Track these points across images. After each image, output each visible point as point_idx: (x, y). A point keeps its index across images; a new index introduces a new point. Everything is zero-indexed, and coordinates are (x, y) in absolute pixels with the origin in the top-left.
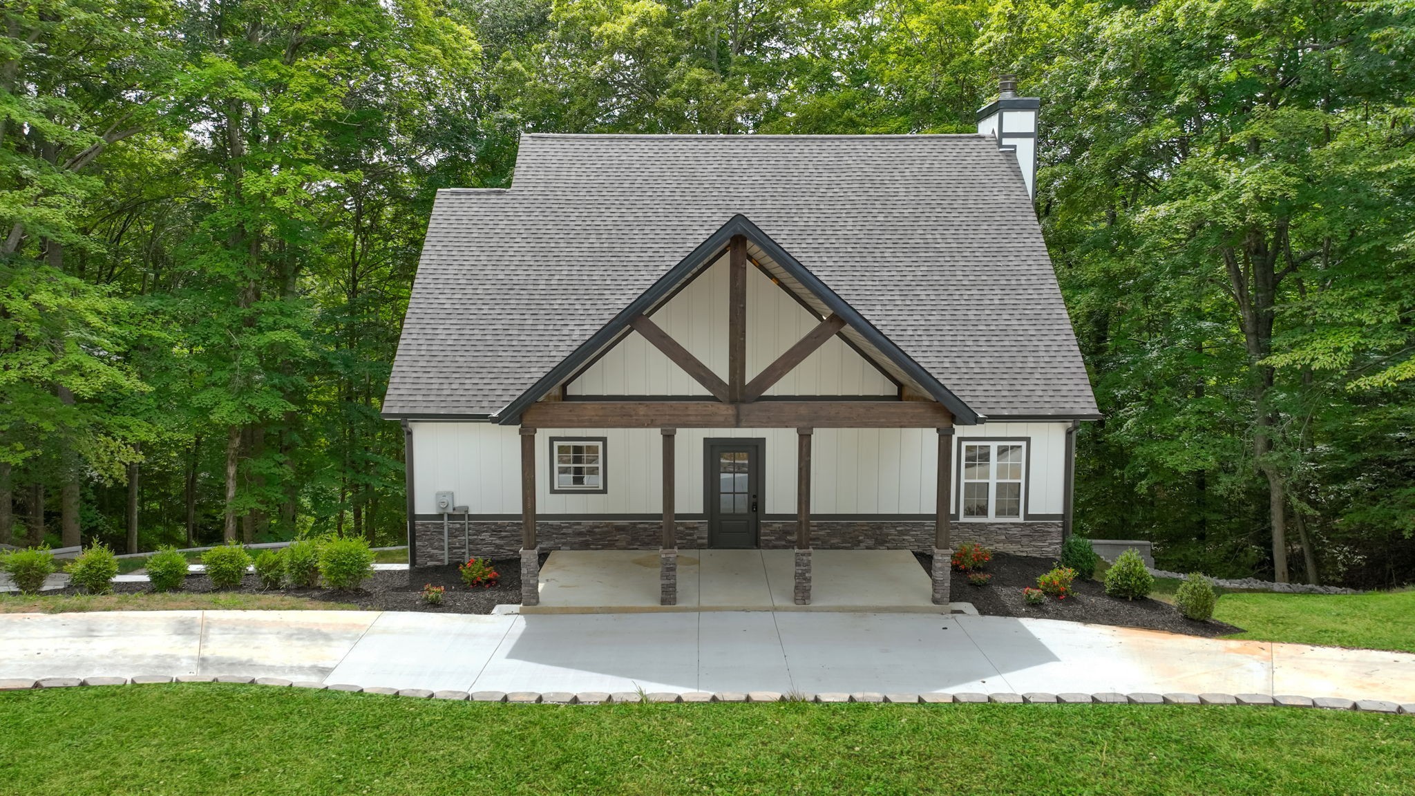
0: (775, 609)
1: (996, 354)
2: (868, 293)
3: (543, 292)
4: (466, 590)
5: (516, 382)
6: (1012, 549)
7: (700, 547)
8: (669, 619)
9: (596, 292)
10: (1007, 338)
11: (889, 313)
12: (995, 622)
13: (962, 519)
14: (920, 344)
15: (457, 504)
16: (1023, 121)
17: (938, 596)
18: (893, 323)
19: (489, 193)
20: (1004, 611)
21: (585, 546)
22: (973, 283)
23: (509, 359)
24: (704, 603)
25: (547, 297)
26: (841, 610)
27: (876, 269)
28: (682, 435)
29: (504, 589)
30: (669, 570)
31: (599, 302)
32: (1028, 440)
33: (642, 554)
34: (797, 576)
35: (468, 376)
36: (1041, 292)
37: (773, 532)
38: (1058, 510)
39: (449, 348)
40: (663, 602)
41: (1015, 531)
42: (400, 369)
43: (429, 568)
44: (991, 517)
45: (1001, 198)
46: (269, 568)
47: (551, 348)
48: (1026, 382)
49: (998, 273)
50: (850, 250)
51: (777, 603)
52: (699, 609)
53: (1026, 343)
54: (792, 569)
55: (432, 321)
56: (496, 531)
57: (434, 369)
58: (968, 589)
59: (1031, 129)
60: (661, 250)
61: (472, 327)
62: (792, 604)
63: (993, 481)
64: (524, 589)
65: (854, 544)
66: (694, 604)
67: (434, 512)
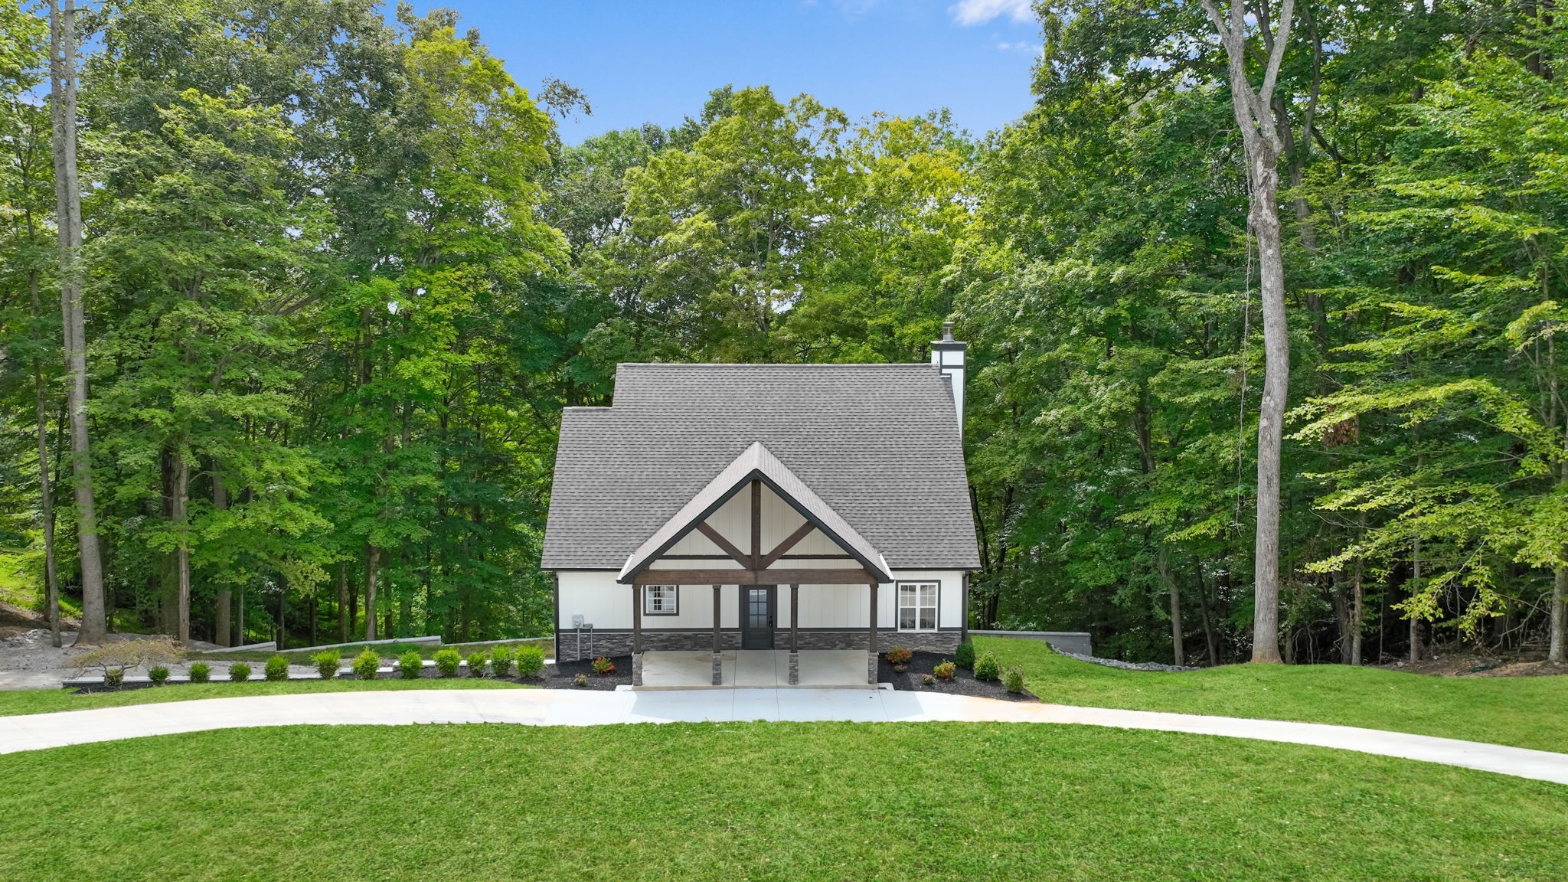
0: (778, 687)
2: (845, 484)
3: (638, 484)
4: (597, 676)
5: (623, 546)
6: (930, 649)
7: (737, 648)
8: (717, 693)
9: (671, 484)
10: (930, 516)
11: (858, 498)
12: (903, 694)
13: (900, 630)
14: (875, 518)
15: (586, 623)
16: (957, 358)
18: (860, 505)
19: (597, 410)
20: (909, 688)
21: (665, 648)
22: (912, 476)
23: (617, 531)
24: (737, 684)
25: (641, 487)
26: (815, 687)
27: (851, 467)
28: (724, 589)
29: (619, 675)
30: (717, 665)
31: (674, 491)
32: (939, 582)
33: (700, 653)
34: (791, 668)
35: (592, 542)
36: (955, 483)
37: (782, 639)
38: (959, 625)
39: (580, 524)
40: (714, 683)
41: (932, 638)
42: (550, 540)
43: (570, 662)
44: (918, 630)
45: (937, 414)
46: (476, 664)
50: (835, 453)
51: (779, 684)
52: (734, 688)
53: (941, 519)
54: (788, 664)
56: (610, 639)
58: (893, 675)
59: (961, 362)
62: (787, 684)
63: (918, 608)
64: (634, 676)
65: (833, 646)
66: (730, 684)
67: (571, 627)
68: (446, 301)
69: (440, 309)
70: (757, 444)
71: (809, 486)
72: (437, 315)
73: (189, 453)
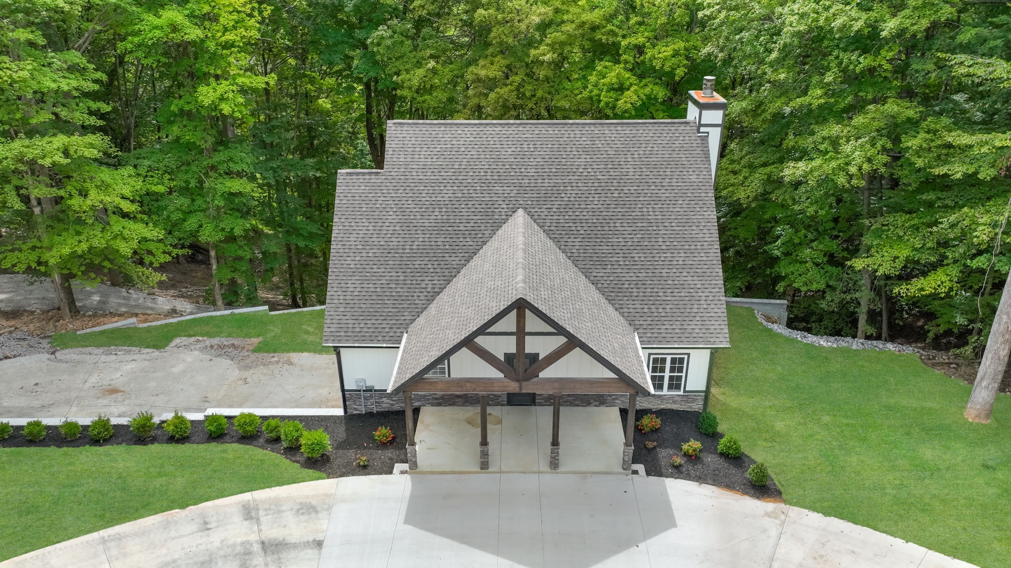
0: (541, 472)
1: (676, 302)
2: (604, 255)
3: (408, 255)
4: (377, 447)
5: (397, 322)
7: (502, 405)
8: (484, 481)
9: (440, 255)
10: (684, 290)
11: (615, 271)
12: (654, 481)
14: (631, 294)
15: (367, 385)
16: (715, 116)
17: (625, 467)
18: (617, 279)
19: (369, 173)
20: (660, 473)
22: (668, 248)
23: (392, 306)
24: (504, 466)
25: (411, 259)
26: (574, 474)
27: (610, 236)
29: (398, 447)
31: (442, 263)
32: (689, 355)
33: (470, 411)
35: (369, 318)
36: (709, 255)
37: (543, 398)
38: (703, 389)
39: (356, 298)
40: (482, 469)
41: (677, 398)
42: (330, 313)
43: (354, 415)
44: (665, 392)
45: (694, 178)
47: (415, 298)
48: (691, 323)
49: (684, 240)
50: (595, 221)
51: (541, 469)
52: (500, 472)
53: (694, 294)
55: (344, 278)
57: (349, 314)
58: (643, 453)
59: (719, 121)
60: (479, 221)
61: (368, 282)
62: (549, 470)
63: (667, 374)
66: (497, 469)
67: (355, 388)
68: (235, 28)
69: (230, 37)
70: (520, 212)
71: (569, 258)
72: (227, 42)
73: (14, 193)
